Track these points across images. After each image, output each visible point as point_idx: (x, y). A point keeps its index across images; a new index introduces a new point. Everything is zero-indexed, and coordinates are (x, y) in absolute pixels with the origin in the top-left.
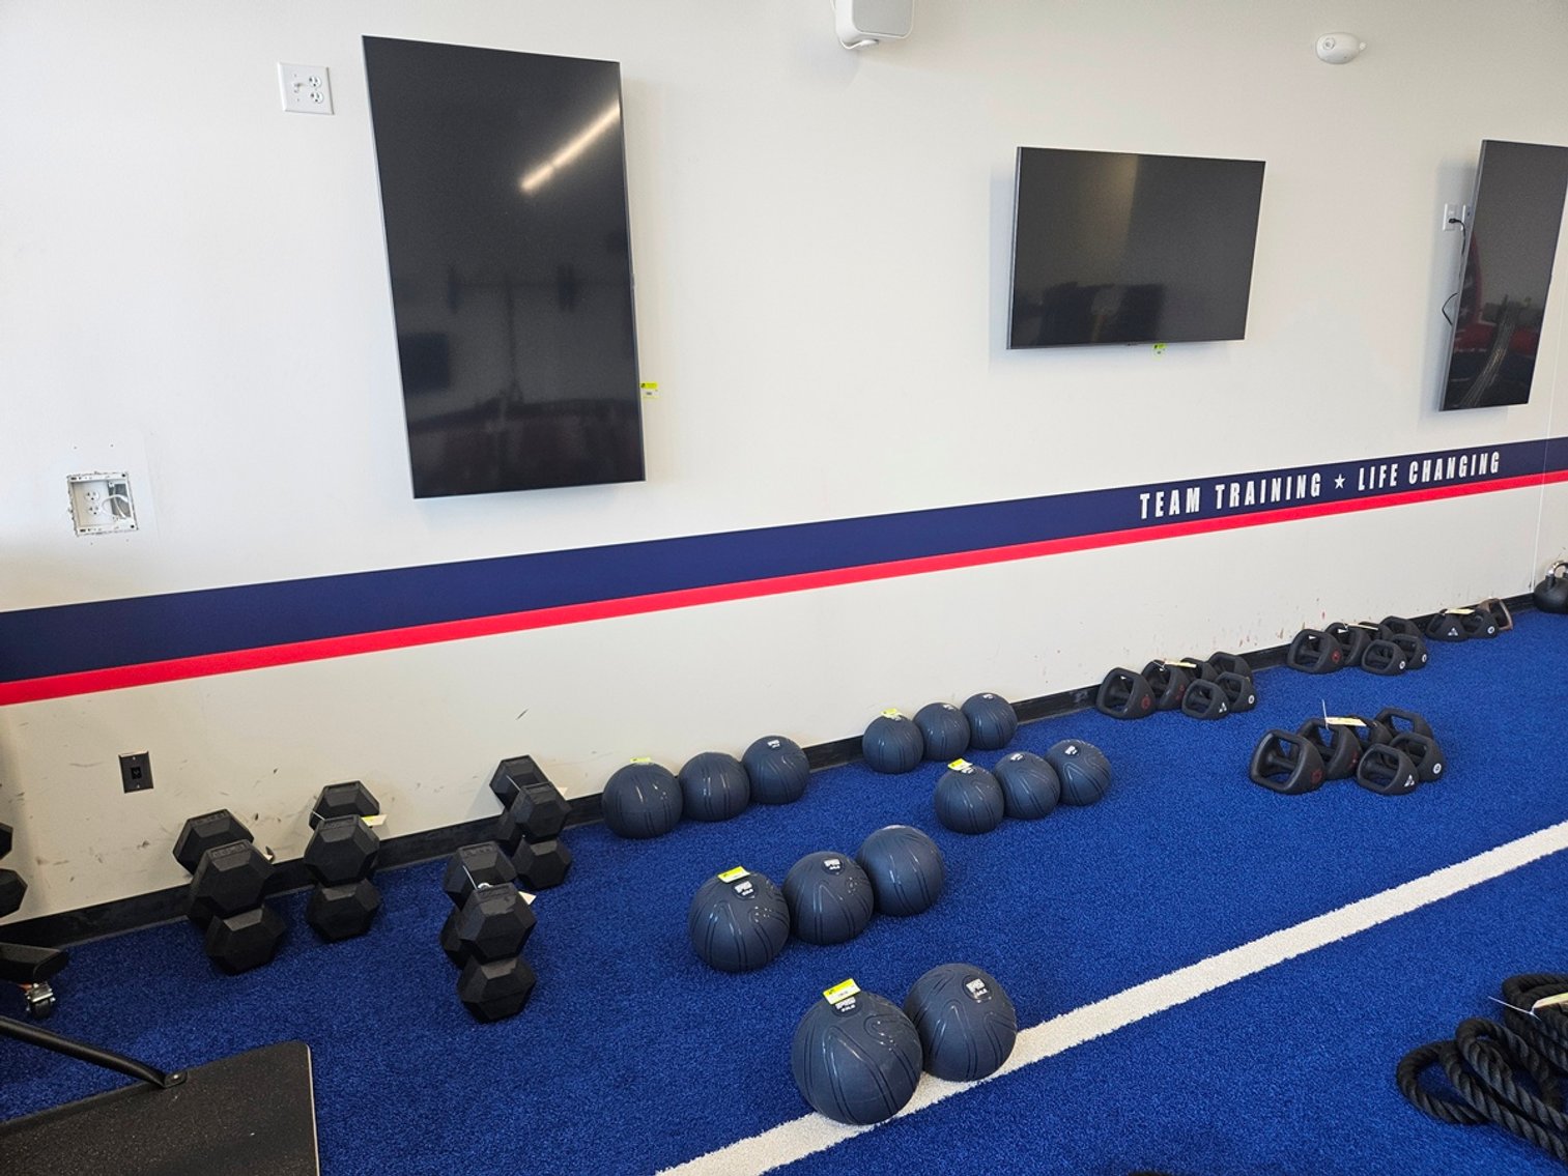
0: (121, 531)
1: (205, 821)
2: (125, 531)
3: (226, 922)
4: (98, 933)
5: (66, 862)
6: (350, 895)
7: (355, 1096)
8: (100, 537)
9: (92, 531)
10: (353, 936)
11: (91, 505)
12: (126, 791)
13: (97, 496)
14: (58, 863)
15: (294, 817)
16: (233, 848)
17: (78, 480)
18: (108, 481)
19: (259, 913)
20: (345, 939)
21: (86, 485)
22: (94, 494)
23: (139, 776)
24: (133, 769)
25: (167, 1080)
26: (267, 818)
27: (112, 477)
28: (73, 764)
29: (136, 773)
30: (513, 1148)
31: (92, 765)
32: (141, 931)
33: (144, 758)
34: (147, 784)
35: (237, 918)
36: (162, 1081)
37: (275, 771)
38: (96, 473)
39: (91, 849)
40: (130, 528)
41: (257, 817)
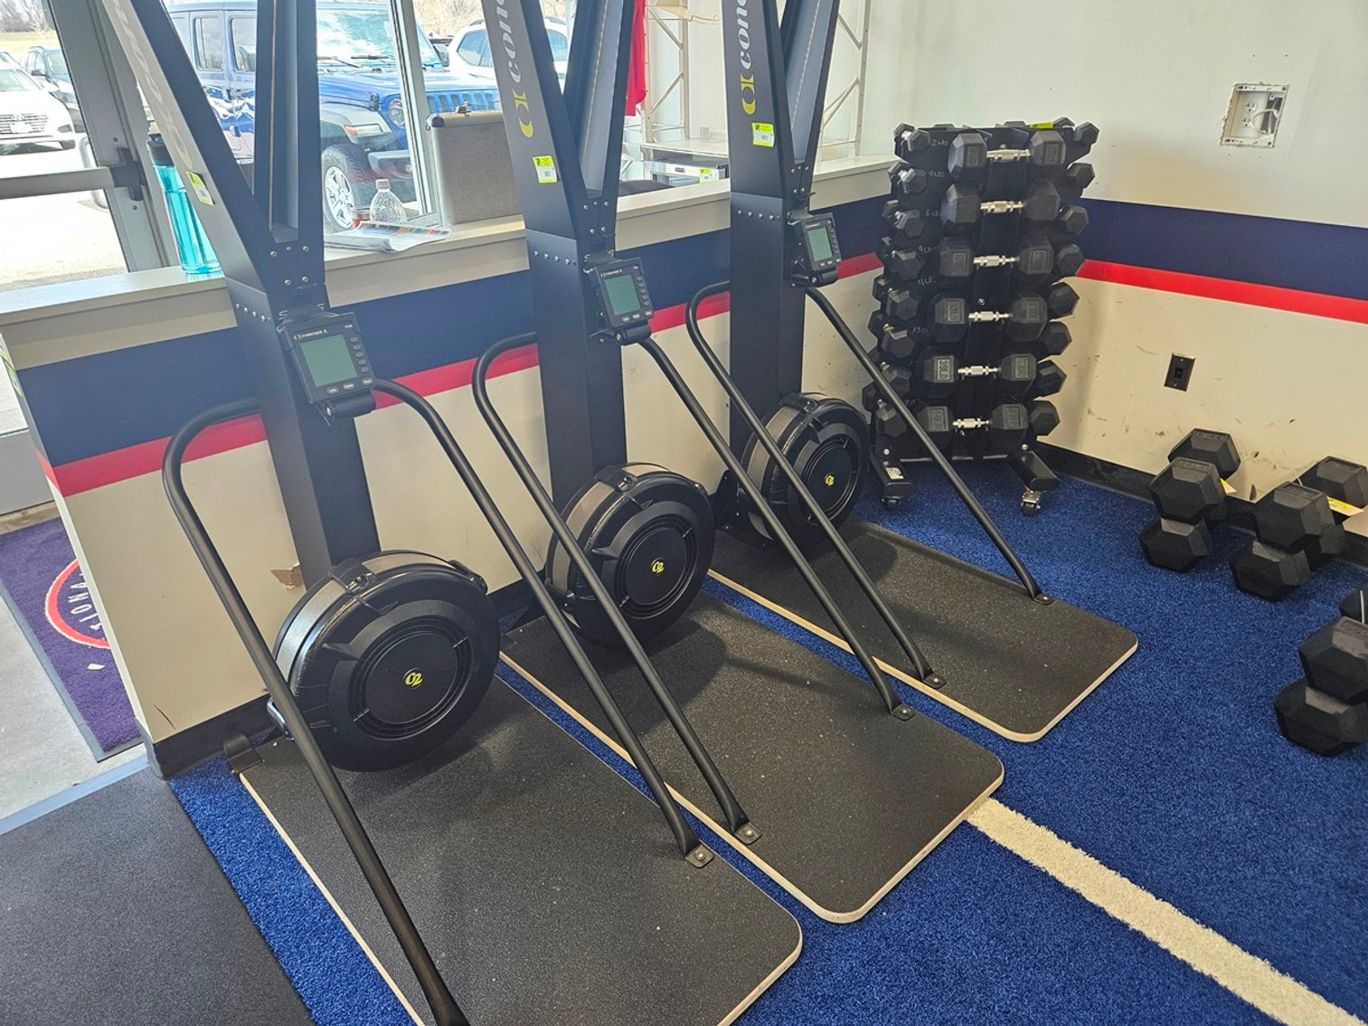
0: (1258, 146)
1: (1205, 435)
2: (1262, 147)
3: (1163, 520)
4: (1104, 484)
5: (1105, 420)
6: (1275, 560)
7: (1132, 700)
8: (1239, 149)
9: (1235, 143)
10: (1261, 597)
11: (1245, 116)
12: (1166, 385)
13: (1254, 109)
14: (1101, 419)
15: (1288, 472)
16: (1198, 465)
17: (1244, 89)
18: (1270, 93)
19: (1191, 529)
20: (1252, 593)
21: (1249, 95)
22: (1253, 106)
23: (1180, 377)
24: (1178, 369)
25: (1039, 596)
26: (1265, 460)
27: (1273, 89)
28: (1138, 347)
29: (1179, 373)
30: (1194, 835)
31: (1151, 353)
32: (1130, 498)
33: (1190, 362)
34: (1183, 387)
35: (1174, 523)
36: (1036, 595)
37: (1292, 421)
38: (1261, 84)
39: (1124, 419)
40: (1266, 144)
41: (1257, 455)
